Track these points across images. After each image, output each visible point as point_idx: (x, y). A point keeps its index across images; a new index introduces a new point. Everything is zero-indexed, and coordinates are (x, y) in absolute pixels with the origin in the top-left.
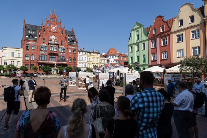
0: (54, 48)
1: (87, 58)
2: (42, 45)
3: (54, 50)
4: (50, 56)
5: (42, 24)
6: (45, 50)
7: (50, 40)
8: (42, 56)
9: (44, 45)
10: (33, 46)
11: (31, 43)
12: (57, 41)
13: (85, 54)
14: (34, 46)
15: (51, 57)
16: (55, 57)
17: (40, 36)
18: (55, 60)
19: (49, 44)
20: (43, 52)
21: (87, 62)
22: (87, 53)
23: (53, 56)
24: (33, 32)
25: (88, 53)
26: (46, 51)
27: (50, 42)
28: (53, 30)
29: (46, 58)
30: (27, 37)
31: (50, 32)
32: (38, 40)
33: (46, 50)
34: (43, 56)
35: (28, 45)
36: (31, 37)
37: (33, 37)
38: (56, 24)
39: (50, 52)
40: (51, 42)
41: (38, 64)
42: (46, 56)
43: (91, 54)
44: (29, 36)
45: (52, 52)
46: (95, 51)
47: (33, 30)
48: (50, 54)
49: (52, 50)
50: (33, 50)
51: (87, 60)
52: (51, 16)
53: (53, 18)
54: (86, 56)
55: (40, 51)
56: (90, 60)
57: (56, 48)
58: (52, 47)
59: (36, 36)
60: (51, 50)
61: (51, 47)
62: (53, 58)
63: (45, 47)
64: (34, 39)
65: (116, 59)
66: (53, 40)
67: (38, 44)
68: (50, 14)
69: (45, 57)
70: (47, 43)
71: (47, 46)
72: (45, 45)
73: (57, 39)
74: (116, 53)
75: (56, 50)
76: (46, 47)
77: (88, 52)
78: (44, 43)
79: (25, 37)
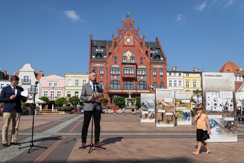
0: (131, 69)
1: (182, 82)
2: (113, 66)
3: (131, 73)
4: (125, 83)
5: (113, 36)
6: (117, 73)
7: (125, 59)
8: (113, 83)
9: (115, 66)
10: (101, 69)
11: (99, 65)
12: (133, 58)
13: (180, 75)
14: (103, 69)
15: (127, 84)
16: (132, 83)
17: (110, 54)
18: (132, 88)
19: (123, 64)
20: (115, 77)
21: (183, 88)
22: (182, 74)
23: (129, 82)
24: (101, 50)
25: (185, 74)
26: (120, 75)
27: (124, 62)
28: (128, 43)
29: (119, 85)
30: (94, 57)
31: (124, 46)
32: (107, 60)
33: (119, 73)
34: (115, 82)
35: (96, 69)
36: (99, 57)
37: (101, 56)
38: (132, 33)
39: (125, 76)
40: (126, 62)
41: (108, 94)
42: (119, 83)
43: (190, 74)
44: (96, 56)
45: (128, 76)
46: (196, 70)
47: (101, 47)
48: (125, 79)
49: (128, 73)
50: (102, 75)
51: (182, 85)
52: (125, 23)
53: (127, 25)
54: (181, 79)
55: (111, 76)
56: (187, 86)
57: (133, 69)
58: (128, 69)
59: (106, 54)
60: (125, 73)
61: (125, 69)
62: (130, 85)
63: (117, 69)
64: (103, 59)
65: (237, 81)
66: (129, 58)
67: (108, 66)
68: (123, 20)
69: (117, 84)
70: (120, 63)
71: (120, 67)
72: (118, 66)
73: (134, 56)
74: (237, 70)
75: (133, 73)
76: (119, 69)
77: (184, 72)
78: (116, 63)
79: (91, 58)
